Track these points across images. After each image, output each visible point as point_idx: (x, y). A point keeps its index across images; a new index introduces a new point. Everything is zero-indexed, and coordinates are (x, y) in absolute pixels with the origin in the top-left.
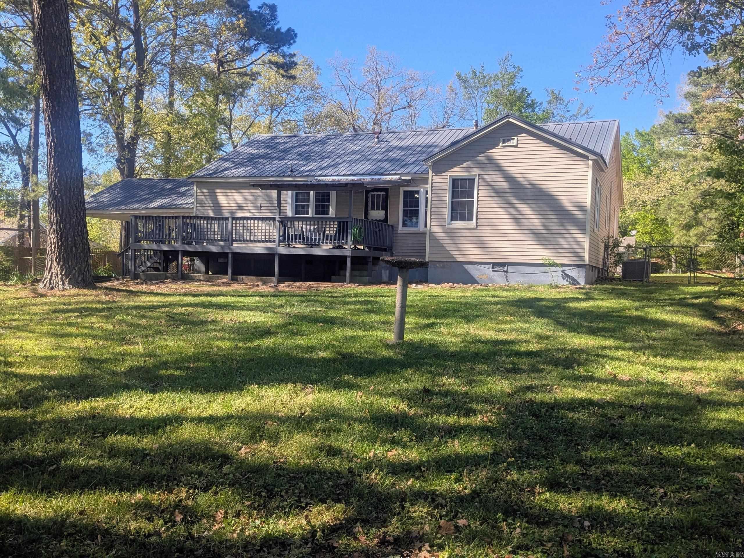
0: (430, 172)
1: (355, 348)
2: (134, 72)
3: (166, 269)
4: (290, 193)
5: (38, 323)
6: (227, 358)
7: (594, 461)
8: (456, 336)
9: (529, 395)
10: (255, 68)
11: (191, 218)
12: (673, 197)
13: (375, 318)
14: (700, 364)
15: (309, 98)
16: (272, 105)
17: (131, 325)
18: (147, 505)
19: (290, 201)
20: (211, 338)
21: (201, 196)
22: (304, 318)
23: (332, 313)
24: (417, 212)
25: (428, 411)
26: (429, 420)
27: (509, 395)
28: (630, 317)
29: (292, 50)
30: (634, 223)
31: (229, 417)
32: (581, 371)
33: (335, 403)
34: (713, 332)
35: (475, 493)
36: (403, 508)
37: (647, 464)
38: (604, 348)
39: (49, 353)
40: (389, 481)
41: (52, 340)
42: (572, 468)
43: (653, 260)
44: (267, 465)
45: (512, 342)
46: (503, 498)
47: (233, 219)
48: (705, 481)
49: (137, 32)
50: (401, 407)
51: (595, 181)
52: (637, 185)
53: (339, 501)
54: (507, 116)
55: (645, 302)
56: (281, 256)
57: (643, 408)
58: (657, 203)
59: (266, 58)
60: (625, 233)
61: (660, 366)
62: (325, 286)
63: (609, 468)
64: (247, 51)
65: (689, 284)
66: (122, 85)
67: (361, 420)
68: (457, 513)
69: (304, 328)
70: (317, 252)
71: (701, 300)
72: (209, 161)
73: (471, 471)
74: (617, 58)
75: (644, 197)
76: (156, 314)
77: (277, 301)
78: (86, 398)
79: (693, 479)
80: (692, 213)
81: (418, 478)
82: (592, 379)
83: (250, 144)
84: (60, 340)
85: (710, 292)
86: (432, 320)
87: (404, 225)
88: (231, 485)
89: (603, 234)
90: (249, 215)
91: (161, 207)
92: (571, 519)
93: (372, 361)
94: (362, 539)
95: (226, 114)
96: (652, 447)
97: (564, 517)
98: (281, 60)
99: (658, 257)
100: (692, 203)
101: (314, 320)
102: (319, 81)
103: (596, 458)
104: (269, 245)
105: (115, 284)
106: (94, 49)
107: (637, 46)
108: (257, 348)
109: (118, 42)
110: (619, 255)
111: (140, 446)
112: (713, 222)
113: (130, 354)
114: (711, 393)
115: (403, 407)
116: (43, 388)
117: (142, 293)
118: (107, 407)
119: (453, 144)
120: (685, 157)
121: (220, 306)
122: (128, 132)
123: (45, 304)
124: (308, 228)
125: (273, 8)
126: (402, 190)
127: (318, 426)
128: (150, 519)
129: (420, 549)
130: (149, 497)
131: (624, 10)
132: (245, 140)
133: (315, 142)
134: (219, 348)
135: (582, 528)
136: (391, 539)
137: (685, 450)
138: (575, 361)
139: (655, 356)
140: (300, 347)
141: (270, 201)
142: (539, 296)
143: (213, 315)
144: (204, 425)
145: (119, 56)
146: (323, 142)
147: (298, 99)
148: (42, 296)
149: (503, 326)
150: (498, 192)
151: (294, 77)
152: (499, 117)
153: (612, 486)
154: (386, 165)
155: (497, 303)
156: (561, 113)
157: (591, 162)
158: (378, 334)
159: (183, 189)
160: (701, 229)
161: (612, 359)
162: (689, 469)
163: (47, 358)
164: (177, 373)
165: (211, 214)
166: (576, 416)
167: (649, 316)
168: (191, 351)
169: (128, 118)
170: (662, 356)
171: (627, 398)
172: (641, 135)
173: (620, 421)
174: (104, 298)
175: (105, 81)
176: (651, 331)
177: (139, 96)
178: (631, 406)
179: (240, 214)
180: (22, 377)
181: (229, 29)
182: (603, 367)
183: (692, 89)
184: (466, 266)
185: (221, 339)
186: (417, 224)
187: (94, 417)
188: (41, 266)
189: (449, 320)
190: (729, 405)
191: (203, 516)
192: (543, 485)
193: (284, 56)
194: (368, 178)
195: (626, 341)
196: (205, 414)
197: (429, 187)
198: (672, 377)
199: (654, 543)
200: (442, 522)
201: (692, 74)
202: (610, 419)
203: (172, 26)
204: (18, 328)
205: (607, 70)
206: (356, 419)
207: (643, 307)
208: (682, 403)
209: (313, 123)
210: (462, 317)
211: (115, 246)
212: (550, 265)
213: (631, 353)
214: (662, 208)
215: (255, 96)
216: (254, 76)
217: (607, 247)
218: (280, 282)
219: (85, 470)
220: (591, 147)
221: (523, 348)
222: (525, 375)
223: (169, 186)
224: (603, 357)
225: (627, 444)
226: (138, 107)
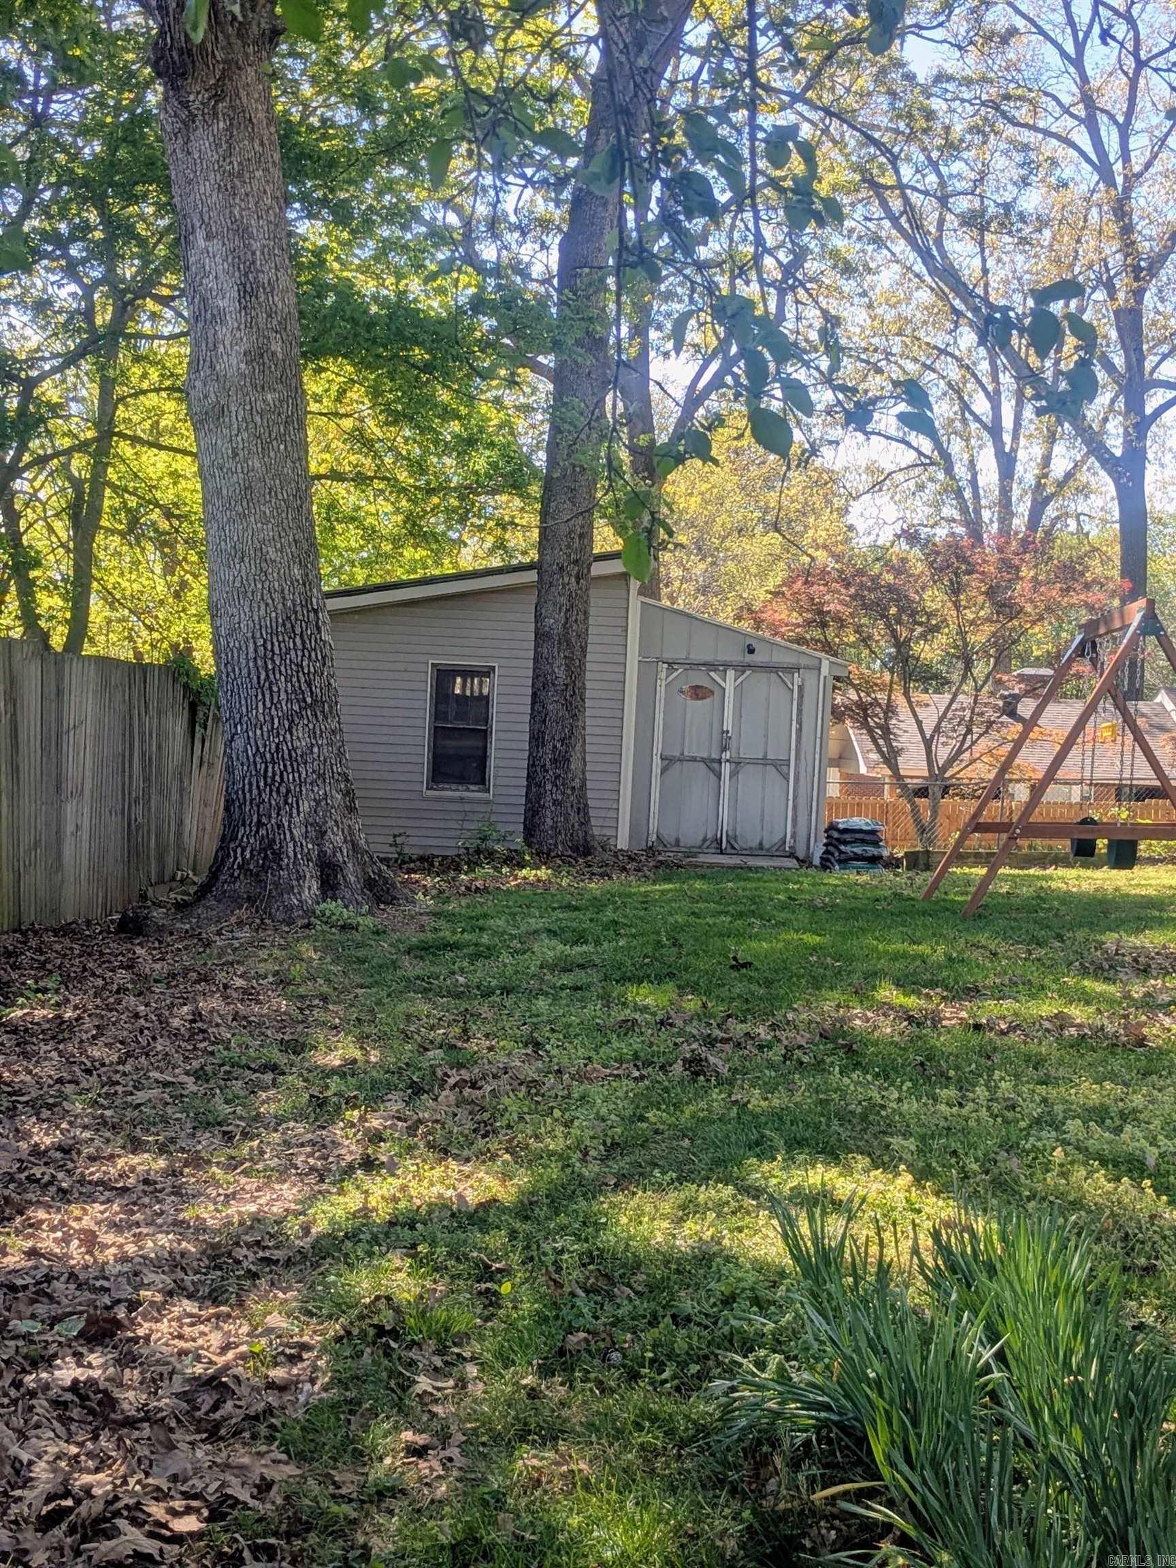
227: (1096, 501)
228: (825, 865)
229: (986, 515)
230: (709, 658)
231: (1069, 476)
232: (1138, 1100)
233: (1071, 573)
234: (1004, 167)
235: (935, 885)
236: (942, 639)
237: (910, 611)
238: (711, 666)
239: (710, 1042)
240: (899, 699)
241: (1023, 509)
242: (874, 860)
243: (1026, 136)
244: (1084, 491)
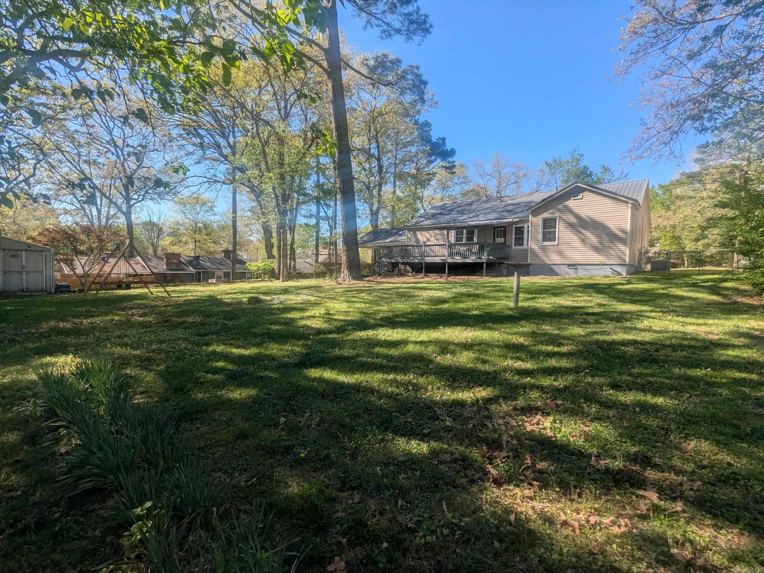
0: (530, 216)
1: (491, 310)
2: (377, 178)
3: (393, 271)
4: (453, 231)
5: (340, 296)
6: (426, 313)
7: (640, 375)
8: (548, 304)
9: (596, 337)
10: (434, 170)
11: (405, 246)
12: (686, 223)
13: (501, 294)
14: (710, 321)
15: (462, 183)
16: (443, 188)
17: (380, 297)
18: (396, 381)
19: (453, 235)
20: (418, 304)
21: (409, 236)
22: (463, 295)
23: (477, 292)
24: (523, 238)
25: (536, 343)
26: (537, 348)
27: (583, 336)
28: (658, 294)
29: (454, 159)
30: (658, 239)
31: (430, 342)
32: (628, 324)
33: (484, 337)
34: (719, 303)
35: (566, 388)
36: (525, 392)
37: (676, 379)
38: (641, 311)
39: (346, 310)
40: (516, 378)
41: (347, 304)
42: (625, 378)
43: (672, 261)
44: (450, 366)
45: (582, 307)
46: (583, 391)
47: (425, 246)
48: (719, 391)
49: (379, 159)
50: (520, 340)
51: (633, 216)
52: (660, 217)
53: (489, 386)
54: (576, 183)
55: (668, 285)
56: (449, 263)
57: (672, 346)
58: (674, 227)
59: (440, 165)
60: (652, 245)
61: (682, 322)
62: (472, 278)
63: (650, 379)
64: (431, 162)
65: (699, 274)
66: (372, 185)
67: (498, 347)
68: (556, 397)
69: (463, 299)
70: (468, 261)
71: (708, 284)
72: (412, 218)
73: (563, 376)
74: (648, 142)
75: (665, 223)
76: (391, 292)
77: (448, 286)
78: (364, 330)
79: (710, 389)
80: (700, 232)
81: (532, 378)
82: (636, 329)
83: (432, 208)
84: (350, 304)
85: (716, 278)
86: (533, 296)
87: (515, 245)
88: (434, 374)
89: (638, 246)
90: (433, 243)
91: (391, 242)
92: (627, 406)
93: (501, 316)
94: (504, 406)
95: (421, 195)
96: (680, 369)
97: (622, 404)
98: (448, 165)
99: (675, 259)
100: (700, 225)
101: (469, 295)
102: (467, 173)
103: (641, 373)
104: (443, 258)
105: (371, 278)
106: (359, 169)
107: (662, 134)
108: (441, 309)
109: (370, 165)
110: (649, 258)
111: (390, 353)
112: (715, 236)
113: (381, 311)
114: (720, 339)
115: (521, 340)
116: (345, 325)
117: (384, 283)
118: (374, 334)
119: (543, 200)
120: (694, 198)
121: (421, 289)
122: (375, 207)
123: (342, 288)
124: (462, 249)
125: (444, 139)
126: (514, 226)
127: (476, 348)
128: (398, 387)
129: (536, 414)
130: (396, 377)
131: (652, 115)
132: (430, 207)
133: (466, 205)
134: (422, 308)
135: (635, 412)
136: (519, 407)
137: (703, 372)
138: (623, 318)
139: (678, 316)
140: (462, 308)
141: (444, 237)
142: (597, 282)
143: (417, 293)
144: (418, 345)
145: (371, 172)
146: (470, 204)
147: (456, 184)
148: (341, 284)
149: (576, 299)
150: (570, 225)
151: (454, 173)
152: (570, 184)
153: (653, 389)
154: (505, 214)
155: (572, 286)
156: (608, 177)
157: (630, 205)
158: (504, 302)
159: (401, 233)
160: (706, 241)
161: (648, 317)
162: (707, 383)
163: (345, 312)
164: (403, 320)
165: (415, 244)
166: (626, 349)
167: (671, 293)
168: (409, 310)
169: (375, 200)
170: (683, 316)
171: (660, 340)
172: (662, 186)
173: (656, 353)
174: (367, 285)
175: (364, 183)
176: (673, 302)
177: (380, 190)
178: (663, 345)
179: (428, 243)
180: (336, 320)
181: (421, 152)
182: (642, 322)
183: (699, 156)
184: (552, 266)
185: (423, 304)
186: (522, 244)
187: (368, 339)
188: (339, 271)
189: (544, 296)
190: (734, 347)
191: (422, 388)
192: (608, 386)
193: (449, 163)
194: (495, 222)
195: (657, 308)
196: (419, 340)
197: (530, 224)
198: (690, 329)
199: (684, 424)
200: (548, 401)
201: (699, 147)
202: (649, 351)
203: (395, 154)
204: (332, 298)
205: (641, 150)
206: (495, 346)
207: (667, 288)
208: (699, 344)
209: (464, 195)
210: (551, 294)
211: (369, 261)
212: (603, 265)
213: (661, 314)
214: (677, 229)
215: (435, 185)
216: (434, 174)
217: (640, 253)
218: (448, 276)
219: (366, 363)
220: (630, 196)
221: (590, 311)
222: (593, 325)
223: (395, 231)
224: (642, 316)
225: (661, 366)
226: (379, 195)
227: (121, 220)
228: (55, 293)
229: (95, 221)
230: (17, 248)
231: (114, 215)
232: (128, 333)
233: (116, 234)
234: (94, 152)
235: (84, 296)
236: (86, 245)
237: (76, 239)
238: (17, 250)
239: (17, 335)
240: (75, 258)
241: (104, 221)
242: (69, 291)
243: (99, 147)
244: (118, 218)
